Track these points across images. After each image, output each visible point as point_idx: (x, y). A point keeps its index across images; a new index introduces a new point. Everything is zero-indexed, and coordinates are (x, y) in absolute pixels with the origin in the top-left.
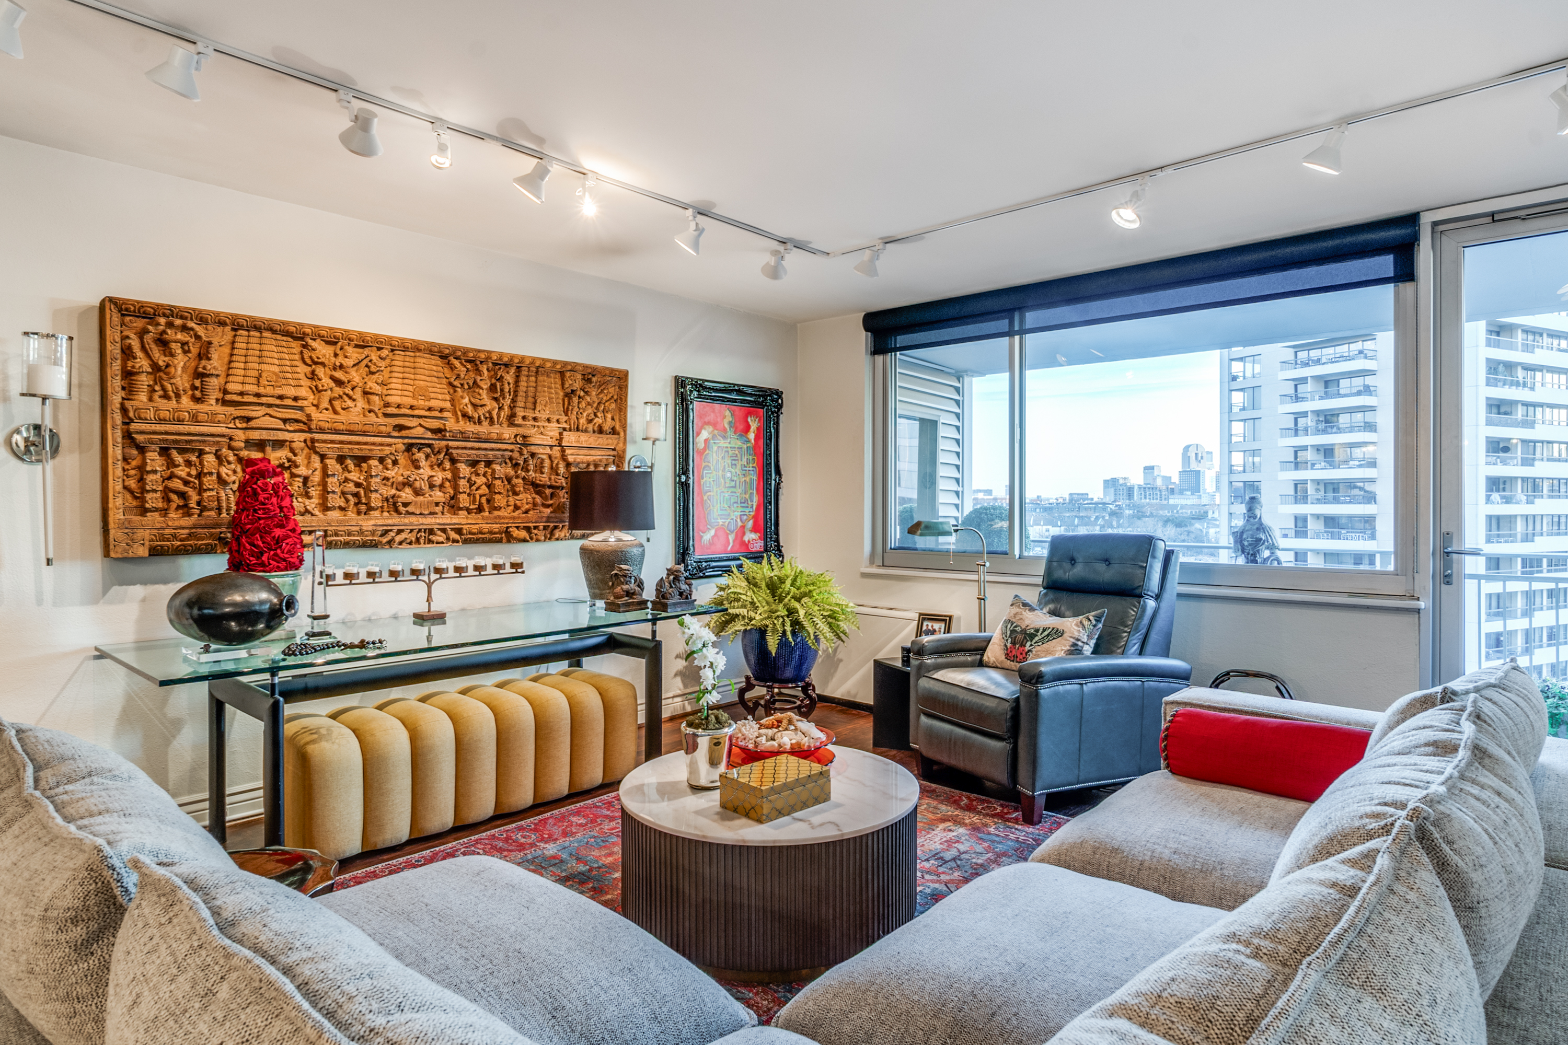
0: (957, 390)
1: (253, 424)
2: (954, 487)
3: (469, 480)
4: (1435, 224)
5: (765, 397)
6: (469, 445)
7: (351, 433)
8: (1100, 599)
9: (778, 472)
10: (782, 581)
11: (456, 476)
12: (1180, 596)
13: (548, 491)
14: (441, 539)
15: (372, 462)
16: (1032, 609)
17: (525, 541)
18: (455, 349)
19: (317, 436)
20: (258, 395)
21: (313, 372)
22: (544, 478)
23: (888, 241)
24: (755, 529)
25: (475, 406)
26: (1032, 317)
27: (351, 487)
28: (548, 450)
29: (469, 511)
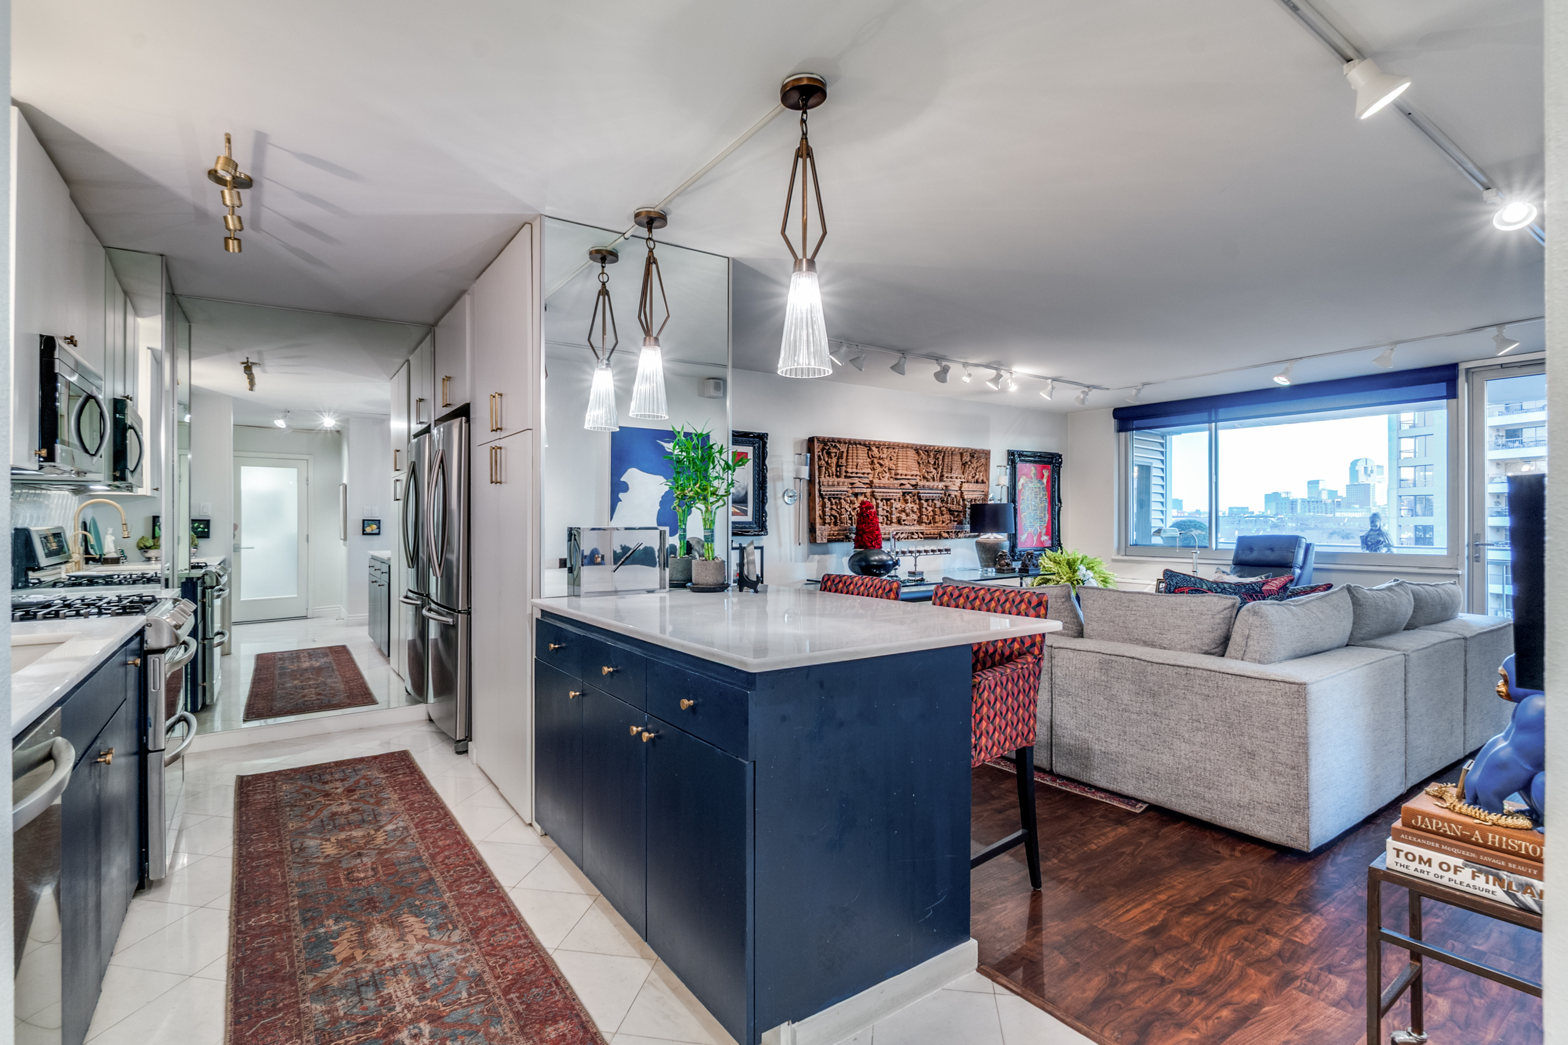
0: (1162, 444)
1: (854, 486)
2: (1161, 508)
3: (926, 508)
4: (1468, 370)
5: (1052, 458)
6: (927, 491)
7: (885, 488)
8: (1268, 569)
9: (1060, 501)
10: (1074, 562)
11: (921, 506)
12: (1315, 569)
13: (956, 513)
14: (917, 537)
15: (892, 501)
16: (1228, 574)
17: (947, 538)
18: (921, 446)
19: (876, 490)
20: (857, 473)
21: (872, 462)
22: (954, 507)
23: (1144, 384)
24: (1047, 534)
25: (928, 472)
26: (1222, 413)
27: (885, 513)
28: (956, 493)
29: (926, 523)
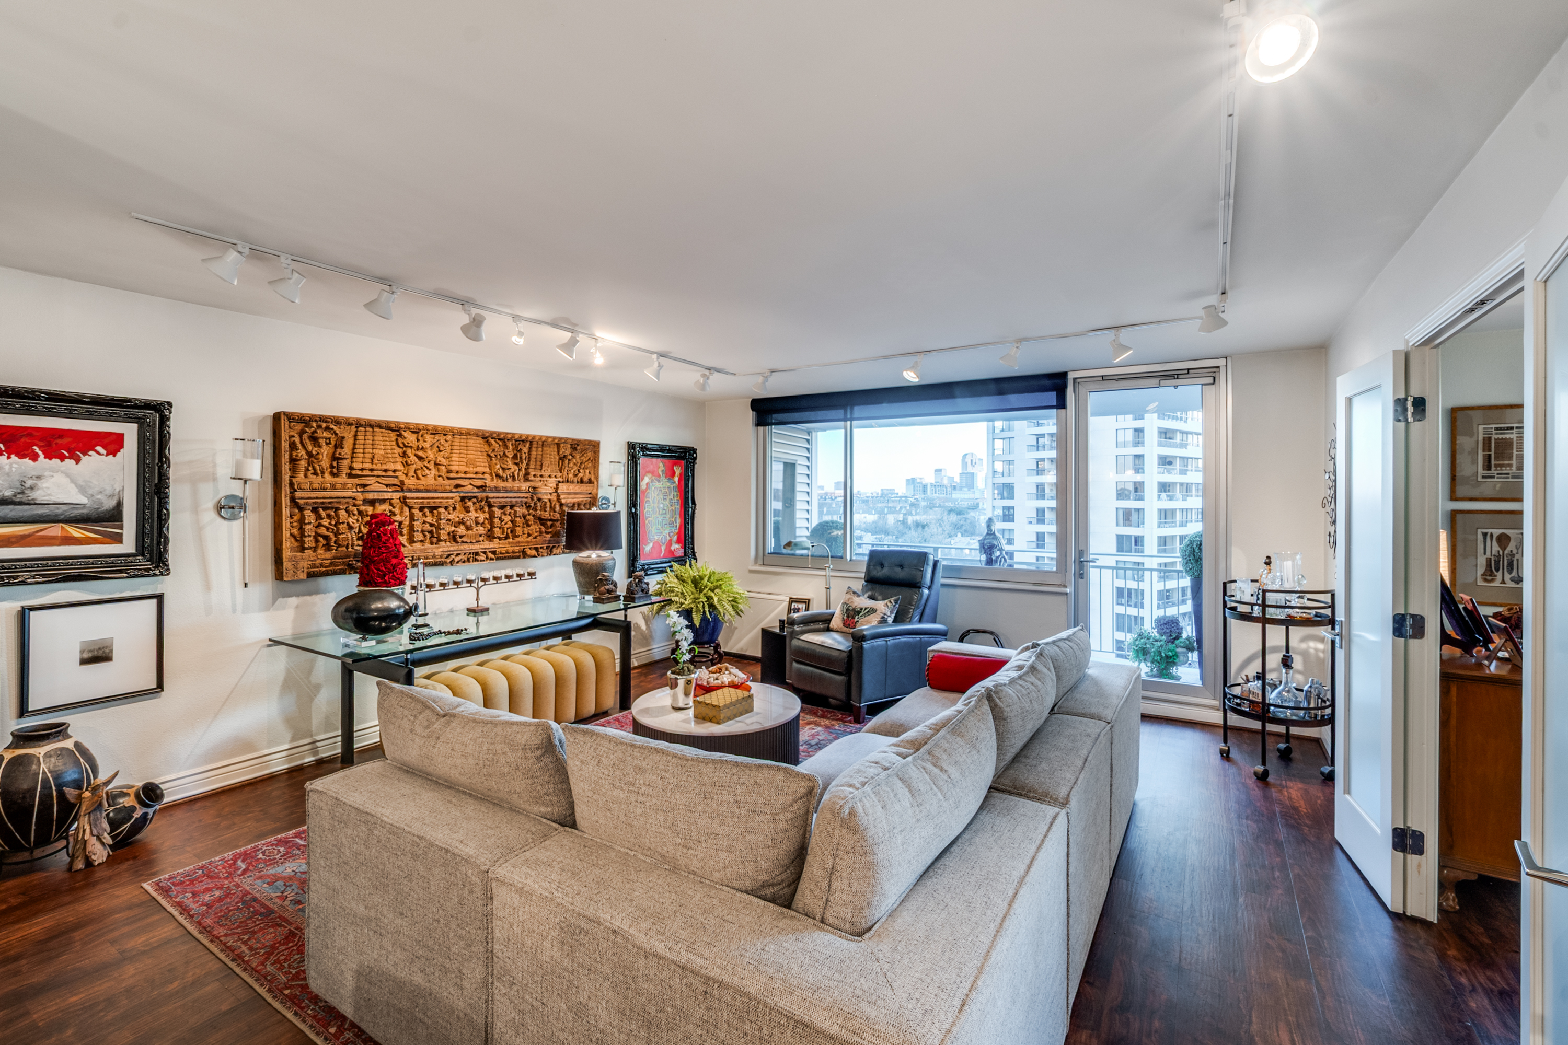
0: (808, 441)
1: (368, 488)
2: (806, 507)
3: (500, 519)
4: (1075, 379)
5: (685, 453)
6: (501, 495)
7: (428, 491)
8: (898, 589)
9: (694, 502)
10: (702, 578)
11: (492, 516)
12: (943, 585)
13: (549, 523)
14: (483, 558)
15: (440, 510)
16: (859, 596)
17: (534, 556)
18: (492, 433)
19: (408, 495)
20: (372, 470)
21: (404, 453)
22: (546, 515)
23: (773, 371)
24: (678, 541)
25: (504, 469)
26: (858, 411)
27: (427, 527)
28: (549, 497)
29: (500, 539)
